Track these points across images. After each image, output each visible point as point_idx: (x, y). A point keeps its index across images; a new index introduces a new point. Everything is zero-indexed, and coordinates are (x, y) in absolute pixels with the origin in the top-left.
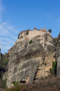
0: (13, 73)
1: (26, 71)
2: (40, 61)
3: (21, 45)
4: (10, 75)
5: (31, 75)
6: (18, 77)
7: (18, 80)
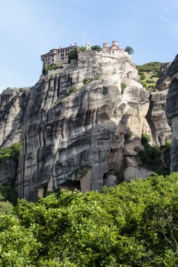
0: (38, 162)
1: (81, 153)
2: (115, 129)
3: (59, 86)
4: (28, 167)
5: (97, 164)
6: (56, 172)
7: (57, 180)
